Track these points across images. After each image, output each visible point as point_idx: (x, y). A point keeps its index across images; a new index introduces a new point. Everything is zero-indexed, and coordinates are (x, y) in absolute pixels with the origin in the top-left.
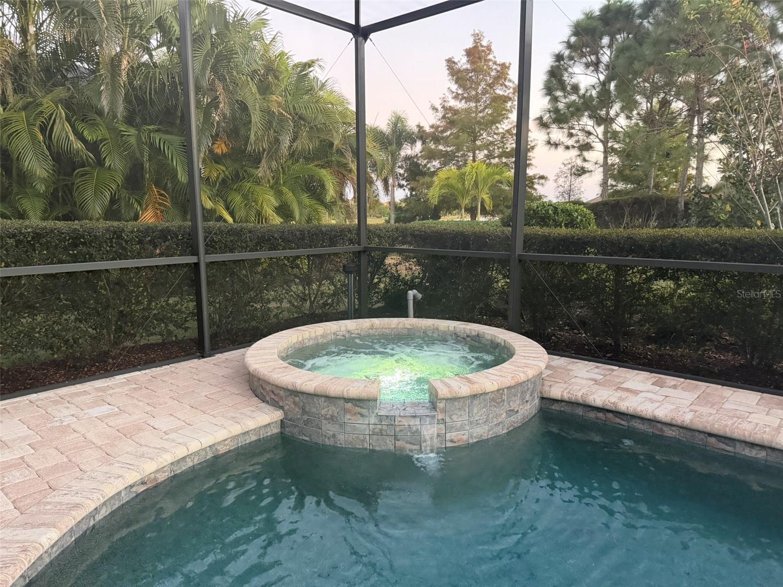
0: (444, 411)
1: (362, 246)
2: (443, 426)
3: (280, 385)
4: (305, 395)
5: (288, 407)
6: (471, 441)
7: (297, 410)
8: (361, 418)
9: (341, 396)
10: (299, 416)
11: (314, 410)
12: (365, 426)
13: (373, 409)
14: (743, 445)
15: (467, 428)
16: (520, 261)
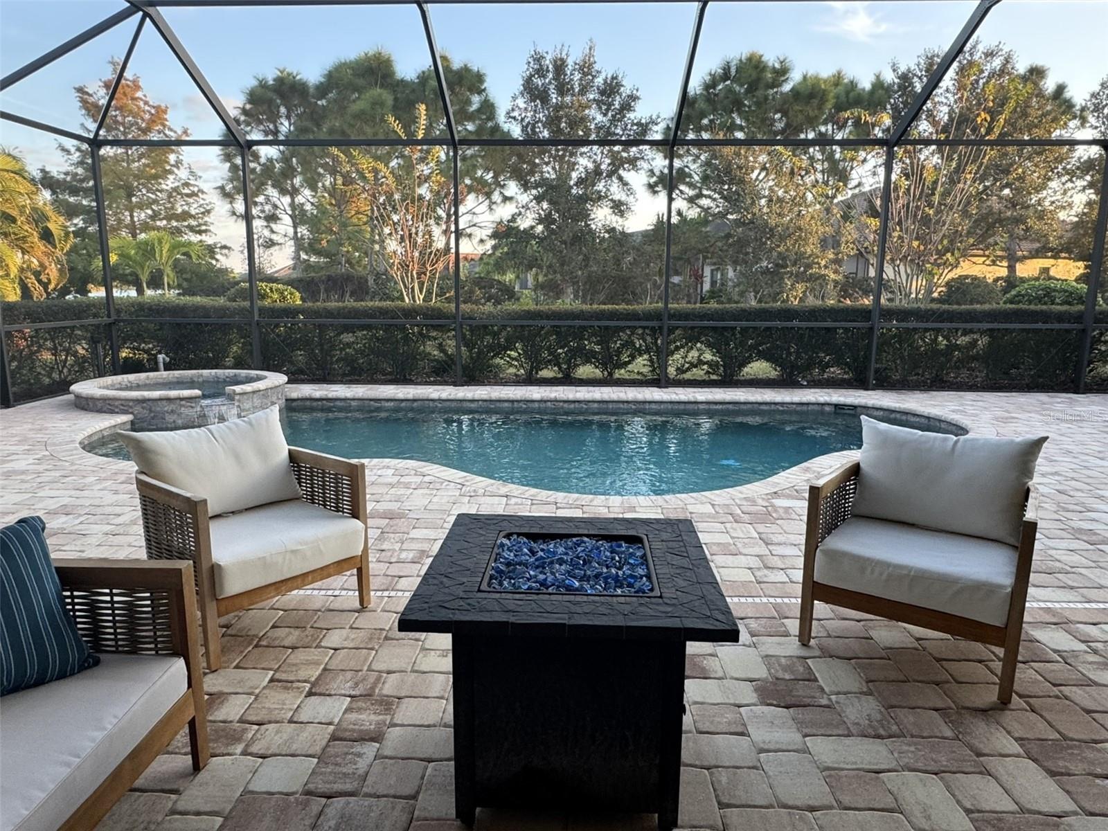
1: (112, 318)
2: (239, 409)
3: (129, 399)
4: (151, 402)
5: (137, 411)
7: (145, 412)
8: (191, 409)
9: (178, 397)
11: (159, 409)
13: (198, 403)
16: (258, 324)
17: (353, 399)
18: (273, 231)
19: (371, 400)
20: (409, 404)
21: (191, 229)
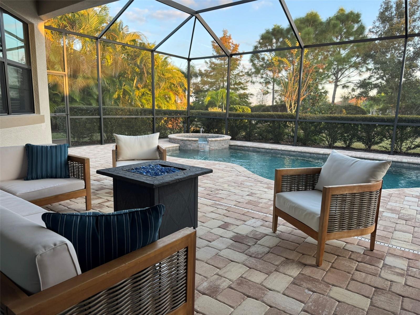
0: (210, 143)
2: (210, 146)
3: (179, 139)
4: (184, 141)
6: (215, 149)
7: (183, 144)
8: (195, 144)
9: (191, 140)
11: (186, 143)
13: (197, 142)
16: (228, 119)
17: (251, 147)
18: (268, 88)
19: (257, 148)
20: (270, 150)
21: (241, 88)
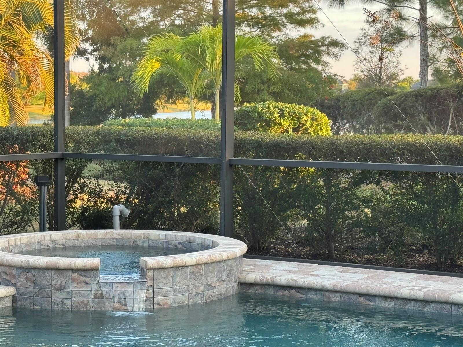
0: (152, 279)
1: (60, 152)
2: (151, 291)
3: (13, 265)
4: (37, 271)
5: (20, 283)
6: (174, 305)
7: (29, 284)
8: (85, 286)
9: (69, 267)
10: (31, 290)
11: (45, 282)
12: (89, 292)
13: (95, 277)
14: (380, 299)
15: (172, 294)
16: (231, 166)
